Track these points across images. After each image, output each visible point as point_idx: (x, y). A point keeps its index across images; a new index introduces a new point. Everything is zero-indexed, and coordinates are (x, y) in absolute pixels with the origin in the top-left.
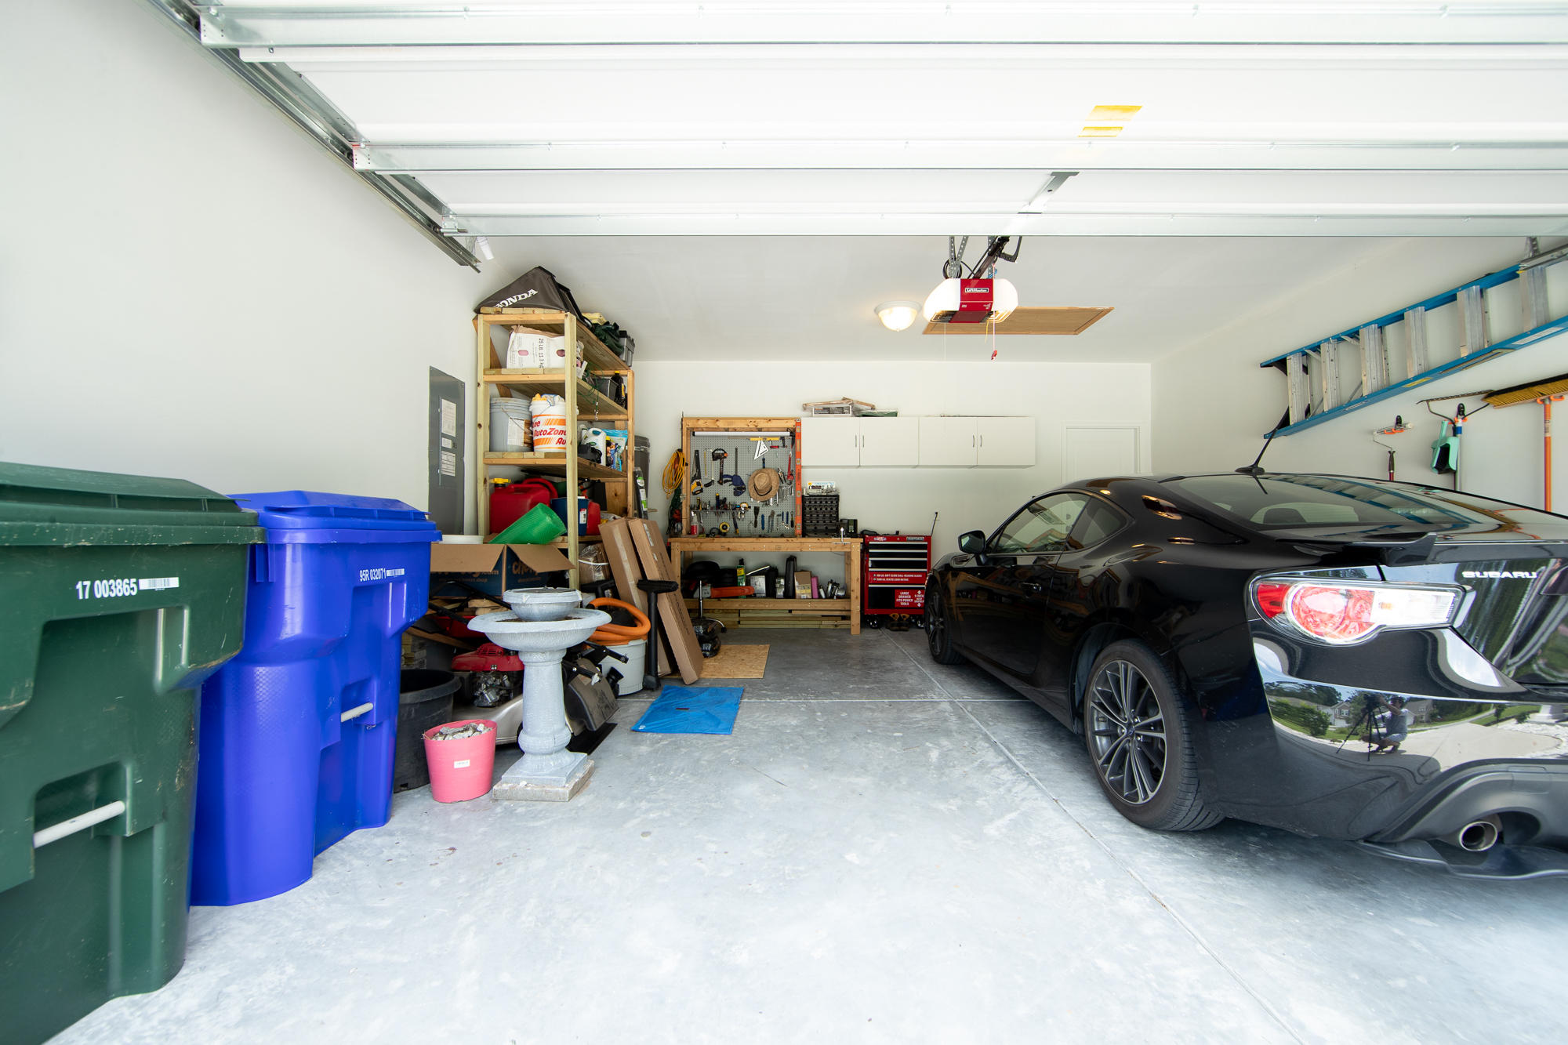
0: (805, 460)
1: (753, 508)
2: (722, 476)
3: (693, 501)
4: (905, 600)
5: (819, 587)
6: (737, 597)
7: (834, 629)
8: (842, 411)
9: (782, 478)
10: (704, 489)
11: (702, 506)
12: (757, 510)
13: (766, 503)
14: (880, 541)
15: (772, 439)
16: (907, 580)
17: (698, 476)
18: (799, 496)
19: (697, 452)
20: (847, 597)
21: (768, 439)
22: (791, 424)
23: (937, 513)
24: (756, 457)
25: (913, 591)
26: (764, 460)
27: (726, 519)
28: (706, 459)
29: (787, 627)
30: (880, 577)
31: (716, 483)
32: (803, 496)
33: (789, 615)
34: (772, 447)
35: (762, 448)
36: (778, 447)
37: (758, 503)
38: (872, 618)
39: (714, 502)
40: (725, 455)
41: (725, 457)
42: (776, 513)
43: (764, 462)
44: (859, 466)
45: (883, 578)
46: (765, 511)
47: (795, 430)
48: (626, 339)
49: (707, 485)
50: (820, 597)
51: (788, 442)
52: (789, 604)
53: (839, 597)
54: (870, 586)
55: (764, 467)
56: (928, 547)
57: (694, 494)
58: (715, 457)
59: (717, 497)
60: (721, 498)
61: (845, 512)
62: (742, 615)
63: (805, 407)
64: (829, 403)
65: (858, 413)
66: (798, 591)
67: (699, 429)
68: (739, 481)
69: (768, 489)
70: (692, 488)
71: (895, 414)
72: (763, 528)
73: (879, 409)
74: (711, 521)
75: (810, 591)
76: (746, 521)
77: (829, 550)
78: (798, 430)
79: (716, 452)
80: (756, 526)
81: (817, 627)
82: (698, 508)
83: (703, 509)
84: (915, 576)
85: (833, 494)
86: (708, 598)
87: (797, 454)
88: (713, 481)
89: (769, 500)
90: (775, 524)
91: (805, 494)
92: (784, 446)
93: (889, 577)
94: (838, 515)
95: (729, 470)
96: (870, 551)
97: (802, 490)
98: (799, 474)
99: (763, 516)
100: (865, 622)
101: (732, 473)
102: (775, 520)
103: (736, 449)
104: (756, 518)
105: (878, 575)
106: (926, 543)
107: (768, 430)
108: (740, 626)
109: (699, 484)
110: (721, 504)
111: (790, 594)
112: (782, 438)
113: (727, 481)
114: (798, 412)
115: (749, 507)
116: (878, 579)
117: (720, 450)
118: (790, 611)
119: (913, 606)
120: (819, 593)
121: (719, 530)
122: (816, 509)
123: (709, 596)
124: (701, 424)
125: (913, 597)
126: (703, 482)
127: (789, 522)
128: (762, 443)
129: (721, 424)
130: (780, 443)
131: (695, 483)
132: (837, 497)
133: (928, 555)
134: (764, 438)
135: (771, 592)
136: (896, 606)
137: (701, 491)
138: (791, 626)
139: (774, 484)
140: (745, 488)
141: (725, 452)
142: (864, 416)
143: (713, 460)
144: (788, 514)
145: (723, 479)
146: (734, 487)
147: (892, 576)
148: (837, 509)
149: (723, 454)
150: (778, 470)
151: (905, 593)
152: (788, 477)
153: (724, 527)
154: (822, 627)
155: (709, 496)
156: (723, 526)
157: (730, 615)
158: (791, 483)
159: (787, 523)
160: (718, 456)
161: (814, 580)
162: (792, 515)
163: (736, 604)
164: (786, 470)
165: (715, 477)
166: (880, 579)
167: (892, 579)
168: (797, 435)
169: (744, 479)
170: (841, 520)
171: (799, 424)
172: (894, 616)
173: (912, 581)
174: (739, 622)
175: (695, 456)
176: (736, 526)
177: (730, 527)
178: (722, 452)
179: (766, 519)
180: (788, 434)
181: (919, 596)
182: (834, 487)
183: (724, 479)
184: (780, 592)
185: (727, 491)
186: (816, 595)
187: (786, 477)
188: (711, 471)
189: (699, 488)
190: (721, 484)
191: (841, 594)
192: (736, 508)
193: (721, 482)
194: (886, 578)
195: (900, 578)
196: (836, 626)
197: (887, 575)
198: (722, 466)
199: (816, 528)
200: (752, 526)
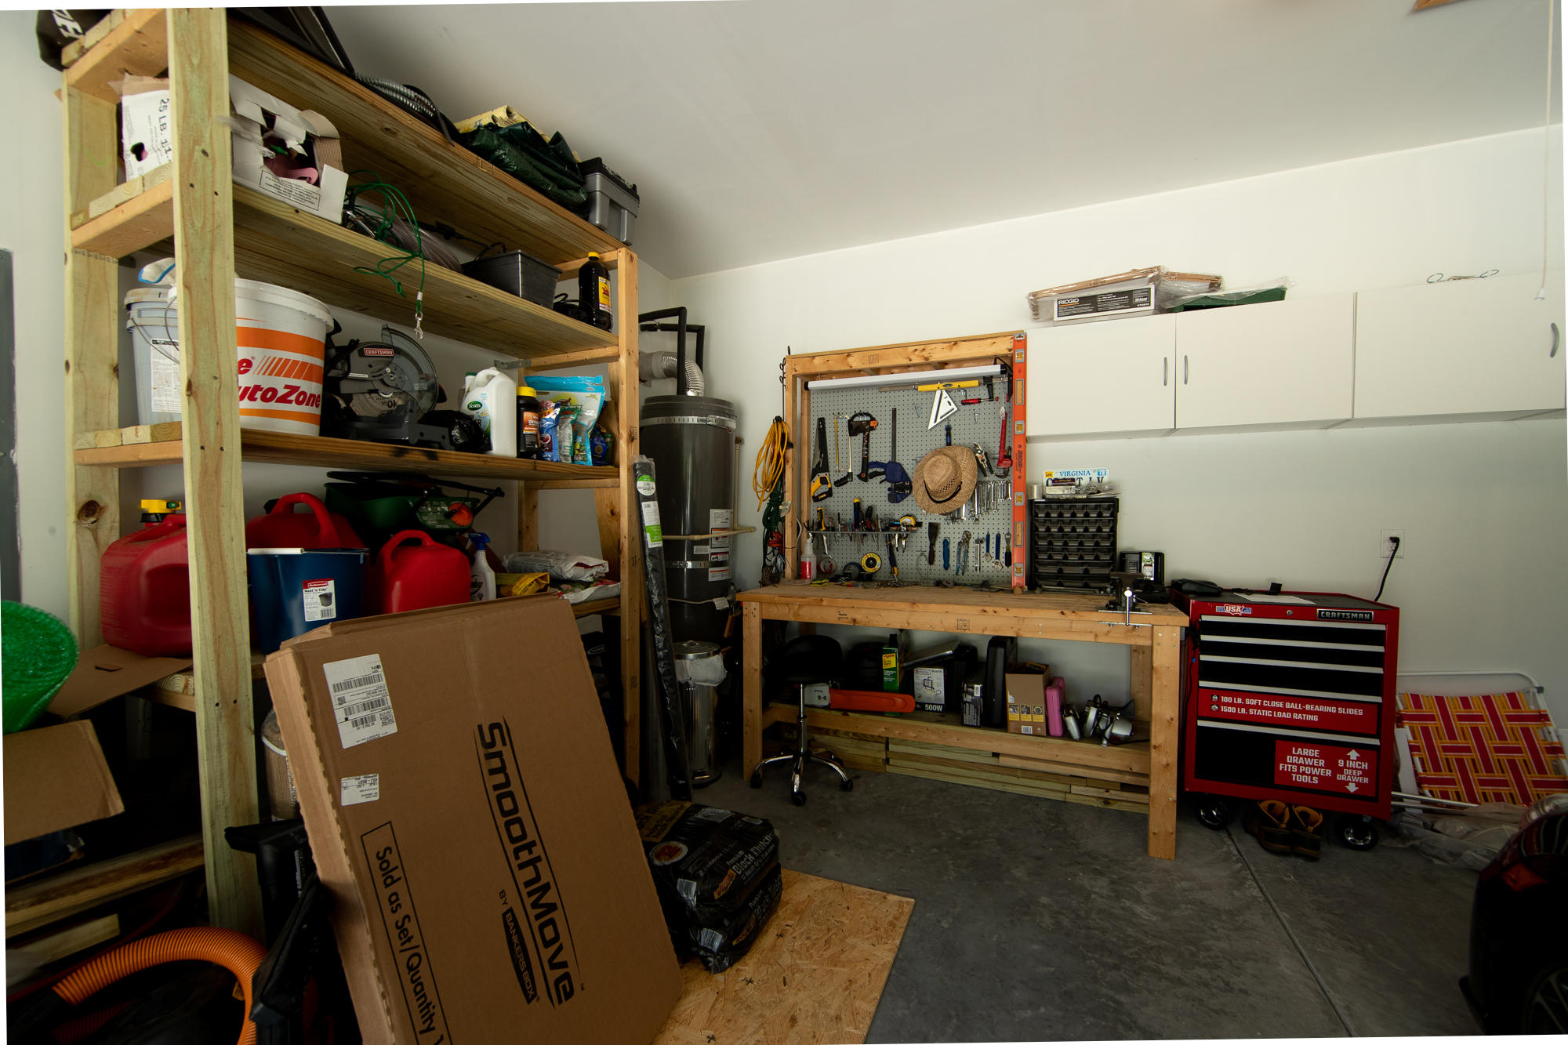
0: (1036, 423)
1: (925, 527)
2: (866, 464)
3: (810, 511)
4: (1308, 770)
5: (1065, 708)
6: (881, 714)
7: (1100, 810)
8: (1127, 299)
9: (985, 466)
10: (835, 490)
11: (825, 521)
12: (934, 529)
13: (954, 517)
14: (1233, 614)
15: (963, 384)
16: (1315, 718)
17: (822, 467)
18: (1021, 503)
19: (822, 421)
20: (1140, 737)
21: (955, 385)
22: (1002, 348)
23: (1395, 540)
24: (932, 424)
25: (1332, 753)
26: (948, 429)
27: (872, 550)
28: (837, 432)
29: (988, 785)
30: (1232, 705)
31: (855, 477)
32: (1031, 504)
33: (993, 761)
34: (964, 403)
35: (945, 406)
36: (979, 401)
37: (936, 518)
38: (1208, 801)
39: (849, 515)
40: (872, 424)
41: (872, 429)
42: (974, 537)
43: (949, 434)
44: (1173, 431)
45: (1237, 706)
46: (951, 532)
47: (1012, 358)
48: (598, 176)
49: (840, 483)
50: (1066, 734)
51: (1000, 389)
52: (989, 741)
53: (1115, 741)
54: (1201, 723)
55: (949, 444)
56: (1389, 639)
57: (816, 499)
58: (854, 429)
59: (857, 506)
60: (865, 506)
61: (1132, 534)
62: (892, 747)
63: (1036, 304)
64: (1097, 284)
65: (1170, 304)
66: (1013, 716)
67: (814, 376)
68: (899, 474)
69: (952, 490)
70: (813, 488)
71: (1277, 294)
72: (946, 566)
73: (1231, 286)
74: (844, 552)
75: (1041, 719)
76: (912, 555)
77: (1091, 638)
78: (1018, 360)
79: (856, 419)
80: (931, 560)
81: (1059, 797)
82: (819, 526)
83: (828, 529)
84: (1341, 710)
85: (1102, 495)
86: (824, 708)
87: (1016, 411)
88: (850, 475)
89: (959, 510)
90: (971, 558)
91: (1036, 496)
92: (991, 398)
93: (1256, 707)
94: (1114, 544)
95: (880, 452)
96: (1204, 638)
97: (1028, 490)
98: (1022, 455)
99: (946, 543)
100: (1189, 806)
101: (886, 458)
102: (971, 550)
103: (894, 411)
104: (932, 545)
105: (1225, 699)
106: (1382, 627)
107: (959, 363)
108: (889, 769)
109: (824, 481)
110: (864, 519)
111: (994, 717)
112: (987, 381)
113: (877, 474)
114: (1018, 319)
115: (919, 525)
116: (1224, 709)
117: (861, 414)
118: (996, 755)
119: (1329, 790)
120: (1064, 725)
121: (859, 566)
122: (1061, 529)
123: (826, 703)
124: (818, 365)
125: (1331, 764)
126: (833, 476)
127: (1002, 555)
128: (945, 394)
129: (855, 363)
130: (983, 393)
131: (817, 479)
132: (1113, 504)
133: (1388, 661)
134: (947, 383)
135: (953, 708)
136: (1277, 781)
137: (829, 493)
138: (999, 787)
139: (968, 478)
140: (910, 488)
141: (873, 419)
142: (1188, 308)
143: (851, 435)
144: (998, 538)
145: (868, 469)
146: (889, 485)
147: (1266, 703)
148: (1113, 530)
149: (868, 422)
150: (974, 449)
151: (1306, 752)
152: (1000, 462)
153: (871, 562)
154: (1070, 798)
155: (842, 503)
156: (869, 559)
157: (868, 745)
158: (1006, 474)
159: (998, 557)
160: (860, 427)
161: (1054, 695)
162: (1008, 541)
163: (879, 726)
164: (995, 448)
165: (853, 466)
166: (1233, 710)
167: (1268, 713)
168: (1015, 370)
169: (909, 468)
170: (1123, 555)
171: (1020, 341)
172: (1271, 807)
173: (1326, 723)
174: (887, 761)
175: (819, 429)
176: (893, 561)
177: (882, 562)
178: (867, 418)
179: (953, 548)
180: (996, 369)
181: (1350, 764)
182: (1106, 479)
183: (870, 471)
184: (970, 714)
185: (875, 494)
186: (1057, 729)
187: (994, 463)
188: (846, 455)
189: (825, 488)
190: (865, 480)
191: (1121, 730)
192: (892, 525)
193: (865, 476)
194: (1248, 707)
195: (1292, 711)
196: (1107, 801)
197: (1253, 702)
198: (866, 445)
199: (1060, 571)
200: (924, 562)
